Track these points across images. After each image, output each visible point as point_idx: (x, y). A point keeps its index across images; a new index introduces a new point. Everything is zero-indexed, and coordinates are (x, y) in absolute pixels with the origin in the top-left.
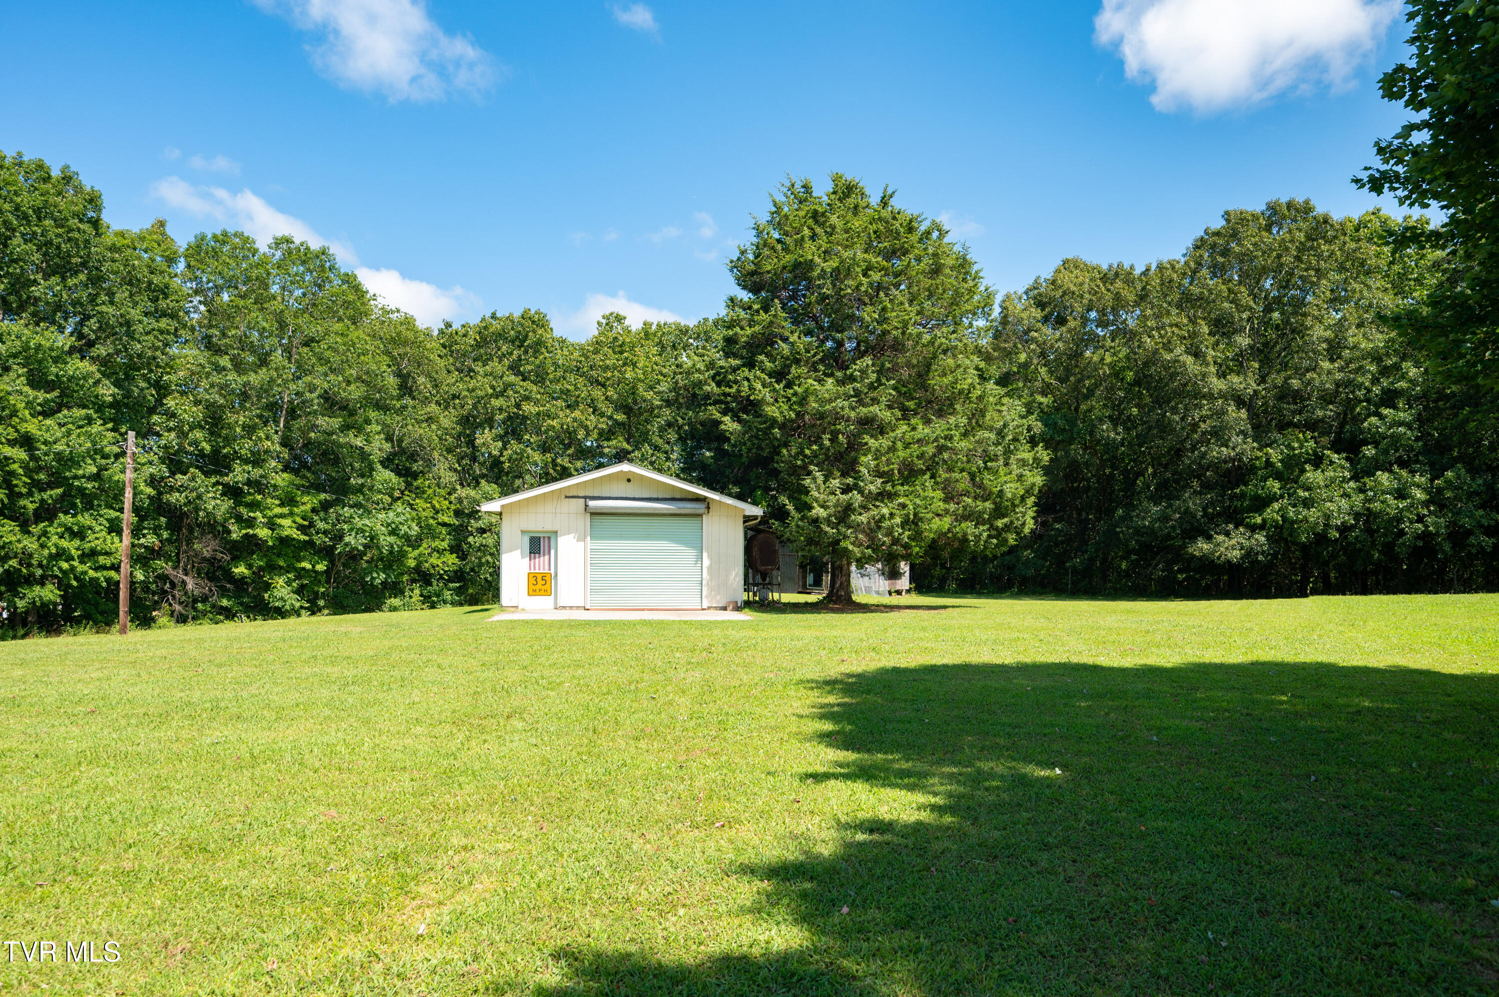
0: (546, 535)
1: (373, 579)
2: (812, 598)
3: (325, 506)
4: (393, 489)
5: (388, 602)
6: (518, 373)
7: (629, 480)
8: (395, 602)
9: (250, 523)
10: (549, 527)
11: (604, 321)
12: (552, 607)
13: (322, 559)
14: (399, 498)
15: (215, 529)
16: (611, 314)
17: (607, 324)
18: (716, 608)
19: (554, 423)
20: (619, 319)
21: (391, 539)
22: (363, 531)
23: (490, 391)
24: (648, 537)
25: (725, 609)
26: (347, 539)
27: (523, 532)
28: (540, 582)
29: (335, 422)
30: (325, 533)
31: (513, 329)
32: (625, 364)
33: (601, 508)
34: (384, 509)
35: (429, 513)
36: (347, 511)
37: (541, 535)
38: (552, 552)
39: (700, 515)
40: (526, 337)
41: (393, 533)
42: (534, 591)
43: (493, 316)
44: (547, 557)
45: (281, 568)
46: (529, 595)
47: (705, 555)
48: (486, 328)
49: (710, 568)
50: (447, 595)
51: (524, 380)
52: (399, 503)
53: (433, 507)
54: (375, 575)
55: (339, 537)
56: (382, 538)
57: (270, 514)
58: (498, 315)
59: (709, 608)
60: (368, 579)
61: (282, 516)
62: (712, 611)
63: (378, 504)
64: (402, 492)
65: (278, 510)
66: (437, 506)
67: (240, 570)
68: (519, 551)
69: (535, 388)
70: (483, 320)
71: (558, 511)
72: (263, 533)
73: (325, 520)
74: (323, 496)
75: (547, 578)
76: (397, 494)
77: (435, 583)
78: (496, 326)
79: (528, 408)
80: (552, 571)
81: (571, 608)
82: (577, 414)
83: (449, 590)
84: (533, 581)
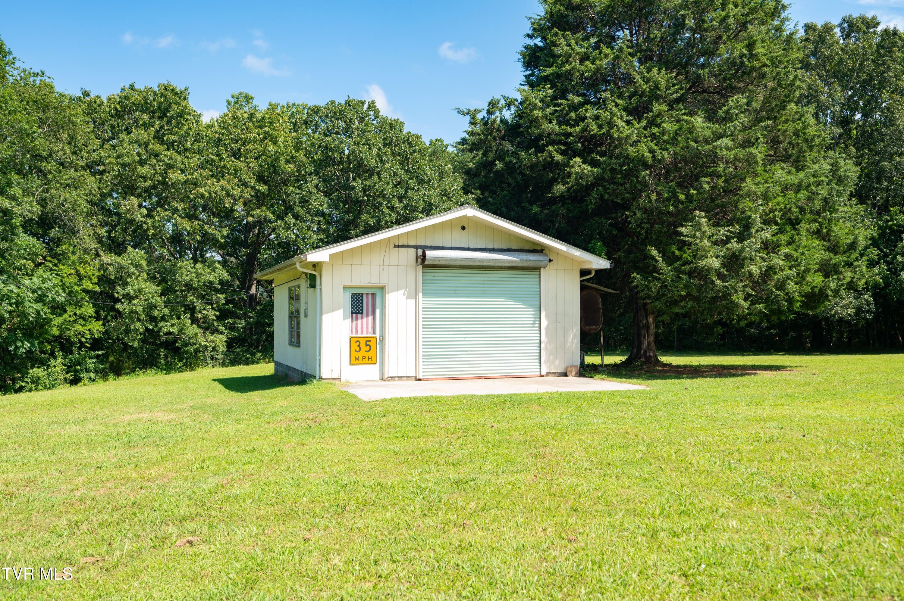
0: (370, 291)
1: (17, 348)
2: (617, 359)
4: (37, 255)
5: (31, 371)
6: (162, 142)
7: (463, 228)
8: (38, 372)
10: (375, 282)
11: (232, 100)
12: (377, 377)
14: (40, 264)
16: (241, 93)
17: (236, 103)
18: (554, 374)
19: (202, 190)
20: (248, 99)
21: (38, 306)
22: (9, 298)
23: (137, 159)
24: (484, 294)
25: (565, 374)
27: (345, 288)
28: (364, 348)
31: (154, 100)
32: (265, 138)
33: (440, 259)
34: (27, 274)
35: (73, 280)
37: (364, 291)
38: (378, 311)
39: (537, 269)
40: (168, 109)
41: (40, 299)
42: (357, 359)
43: (132, 87)
44: (370, 318)
46: (351, 364)
47: (543, 314)
48: (127, 98)
49: (548, 329)
50: (91, 363)
51: (168, 149)
52: (41, 270)
53: (78, 273)
54: (19, 344)
56: (27, 304)
58: (136, 87)
59: (548, 374)
62: (551, 378)
63: (20, 270)
64: (44, 258)
66: (82, 272)
68: (341, 311)
69: (179, 158)
70: (123, 90)
71: (386, 262)
75: (372, 344)
76: (39, 260)
77: (75, 351)
78: (137, 98)
79: (174, 176)
80: (378, 335)
81: (400, 378)
82: (223, 182)
83: (91, 358)
84: (355, 346)
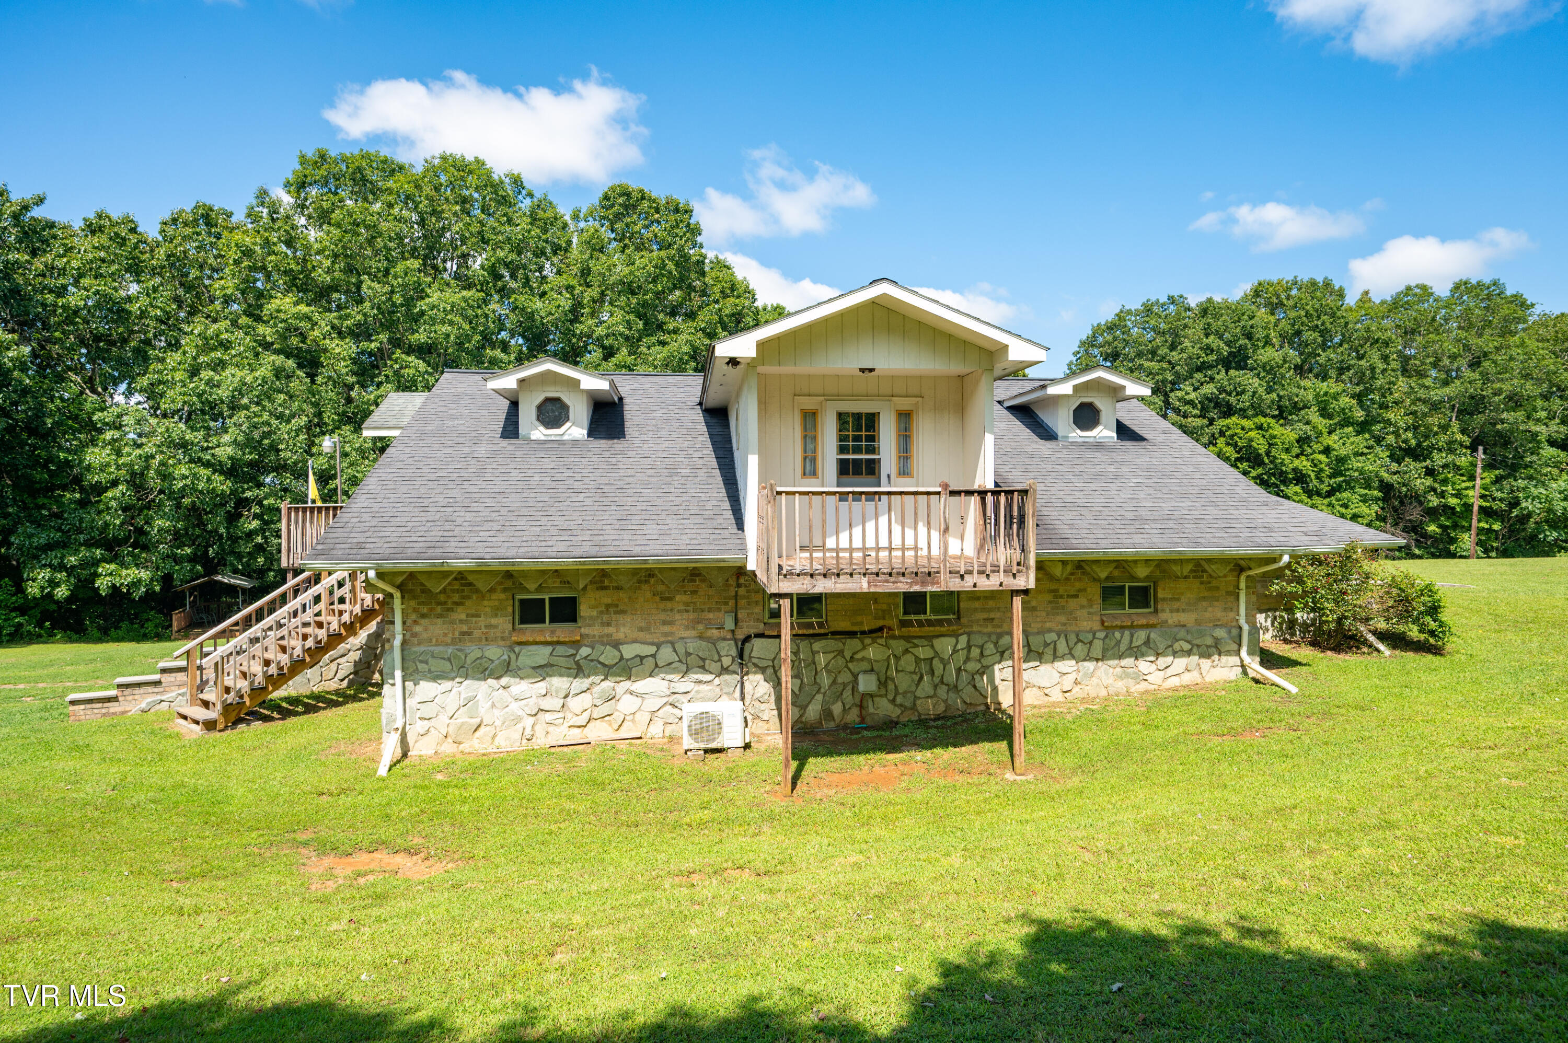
3: (1498, 480)
9: (1442, 495)
13: (1496, 520)
15: (1417, 498)
26: (1524, 505)
29: (1520, 415)
30: (1501, 500)
36: (1521, 483)
45: (1463, 527)
55: (1515, 503)
57: (1458, 487)
60: (1541, 536)
61: (1467, 488)
65: (1464, 485)
67: (1432, 528)
72: (1453, 501)
73: (1501, 490)
74: (1497, 472)
